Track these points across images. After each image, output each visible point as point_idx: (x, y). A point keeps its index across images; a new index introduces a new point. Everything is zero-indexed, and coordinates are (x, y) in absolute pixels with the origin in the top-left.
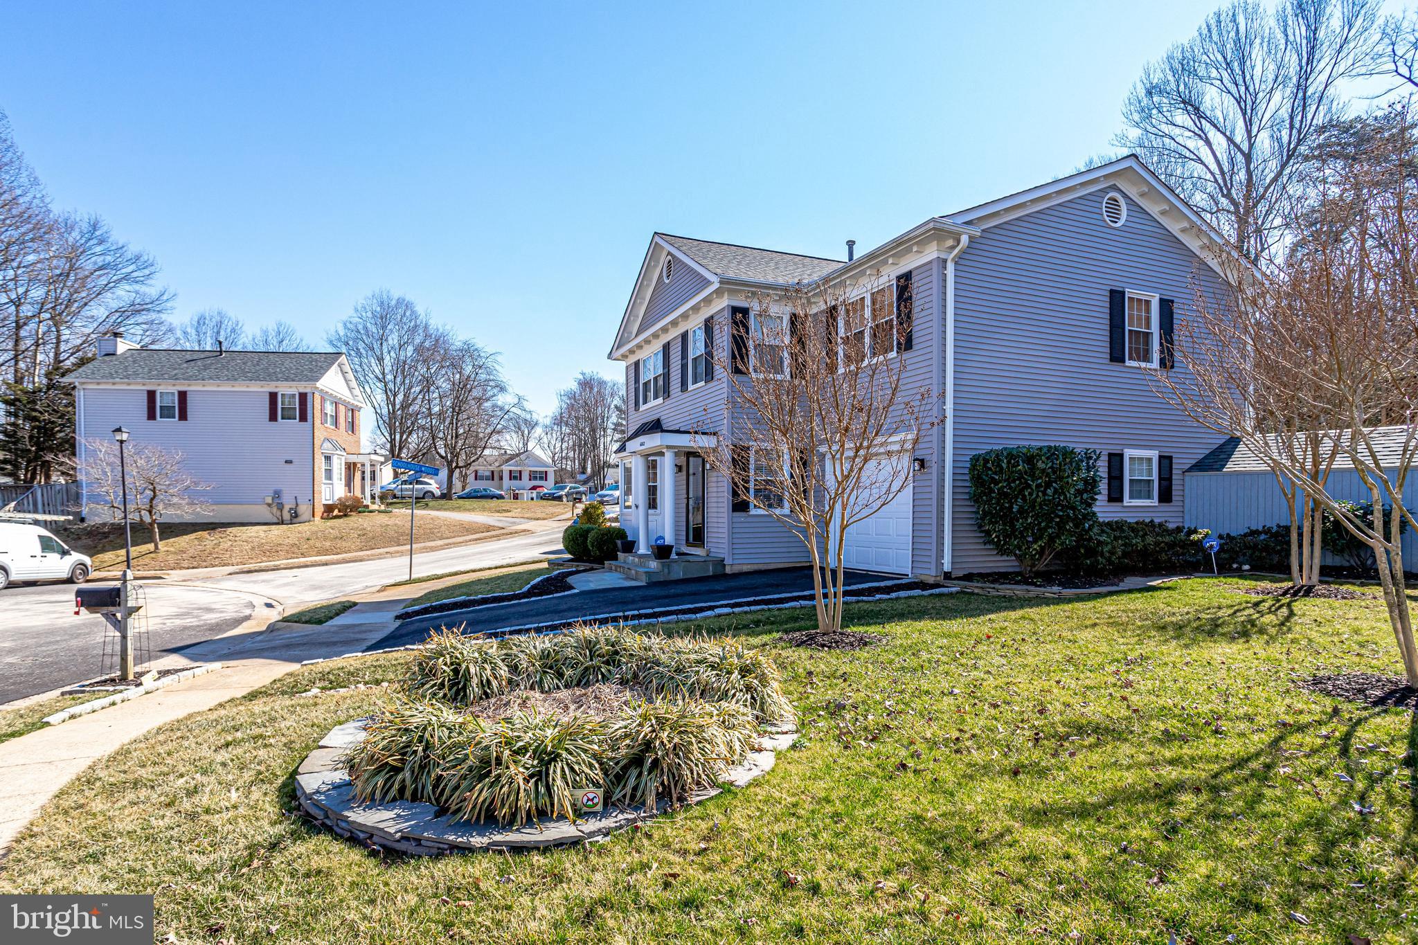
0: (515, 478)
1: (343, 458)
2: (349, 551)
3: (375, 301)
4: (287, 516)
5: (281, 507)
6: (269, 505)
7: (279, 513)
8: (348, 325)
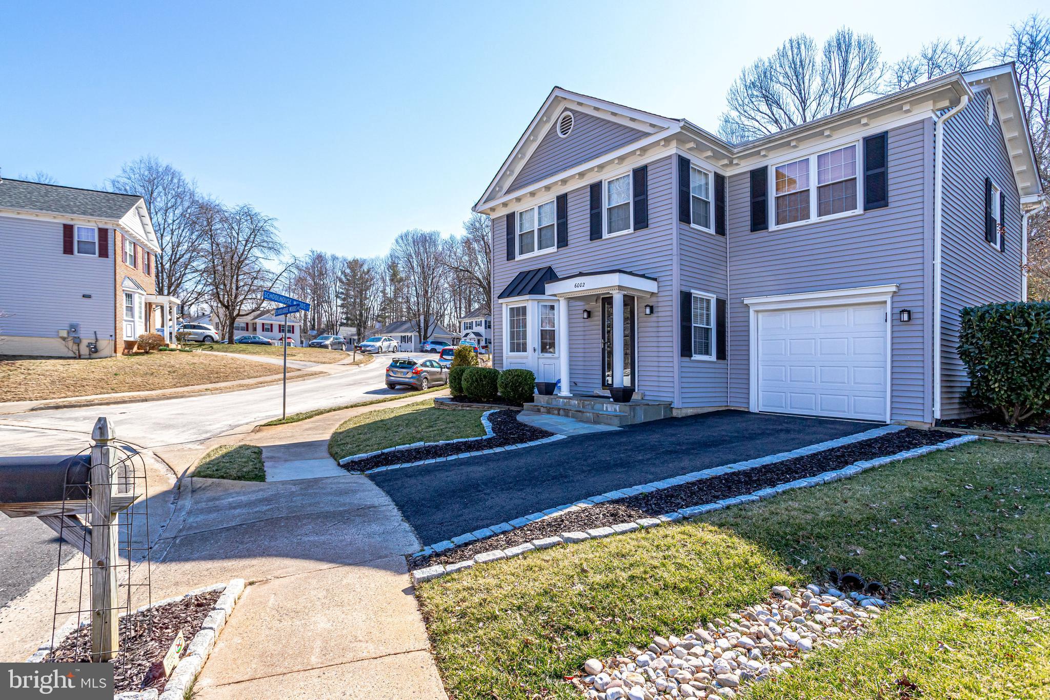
0: (267, 330)
1: (143, 298)
2: (164, 387)
3: (142, 165)
4: (84, 350)
5: (78, 341)
6: (64, 339)
7: (75, 347)
8: (116, 184)
